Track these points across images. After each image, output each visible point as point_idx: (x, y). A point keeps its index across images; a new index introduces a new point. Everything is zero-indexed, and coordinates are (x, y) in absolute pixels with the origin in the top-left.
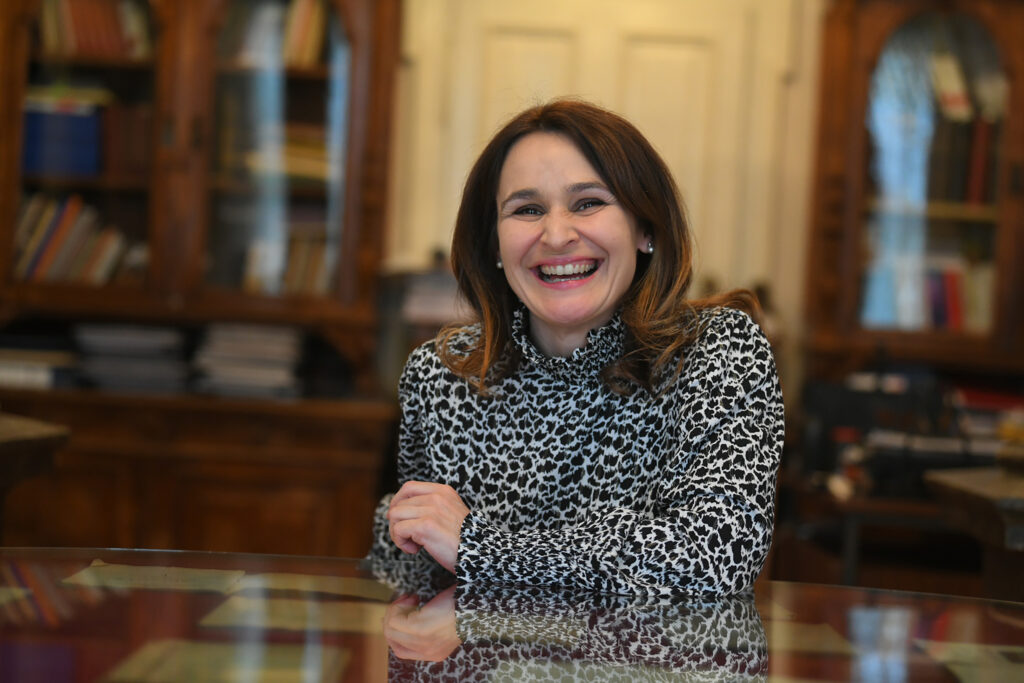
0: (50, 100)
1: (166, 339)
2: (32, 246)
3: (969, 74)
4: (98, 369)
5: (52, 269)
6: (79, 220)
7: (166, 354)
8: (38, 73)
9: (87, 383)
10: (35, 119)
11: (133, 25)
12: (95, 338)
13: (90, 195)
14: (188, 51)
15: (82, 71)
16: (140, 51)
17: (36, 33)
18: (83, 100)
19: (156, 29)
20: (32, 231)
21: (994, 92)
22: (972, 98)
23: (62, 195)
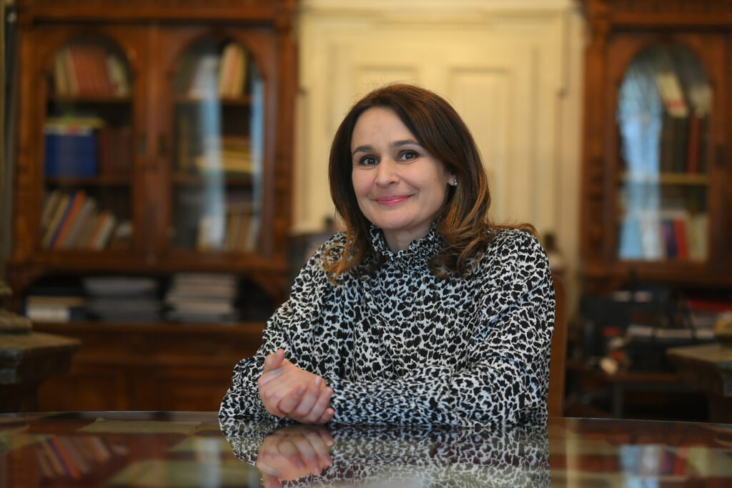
0: (63, 126)
1: (145, 285)
2: (53, 226)
3: (684, 86)
4: (100, 307)
5: (66, 241)
6: (85, 206)
7: (146, 295)
8: (54, 108)
9: (93, 317)
10: (52, 139)
11: (116, 73)
12: (97, 286)
13: (90, 190)
14: (154, 88)
15: (83, 106)
16: (122, 91)
17: (51, 82)
18: (84, 126)
19: (132, 76)
20: (52, 216)
21: (702, 97)
22: (687, 101)
23: (72, 190)
